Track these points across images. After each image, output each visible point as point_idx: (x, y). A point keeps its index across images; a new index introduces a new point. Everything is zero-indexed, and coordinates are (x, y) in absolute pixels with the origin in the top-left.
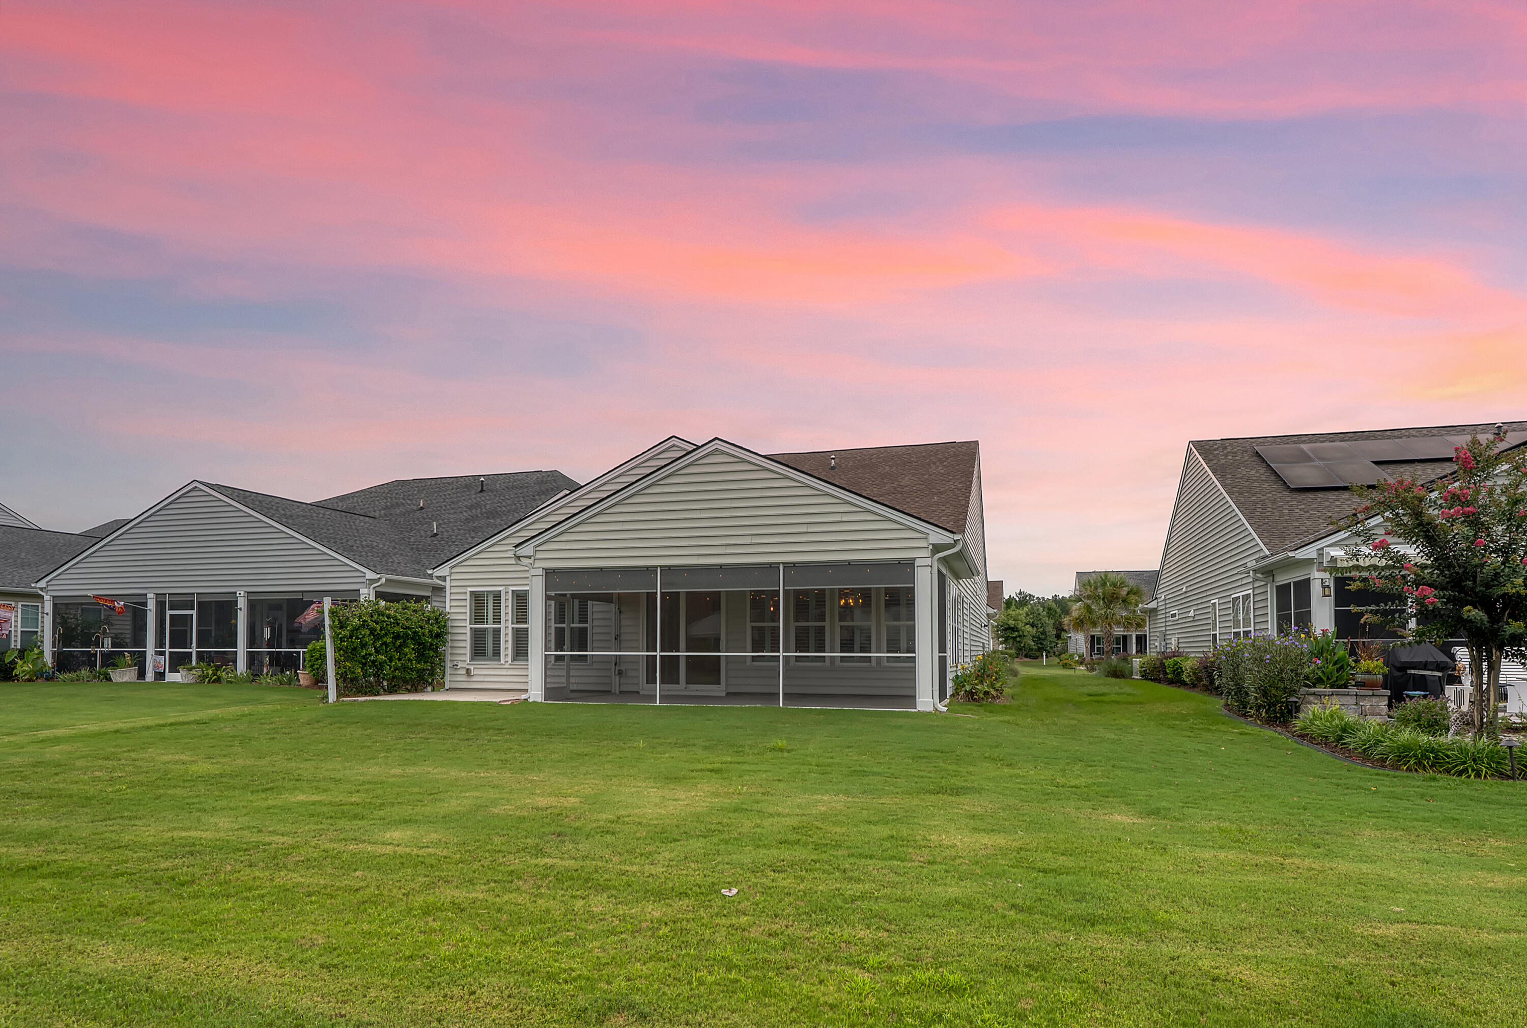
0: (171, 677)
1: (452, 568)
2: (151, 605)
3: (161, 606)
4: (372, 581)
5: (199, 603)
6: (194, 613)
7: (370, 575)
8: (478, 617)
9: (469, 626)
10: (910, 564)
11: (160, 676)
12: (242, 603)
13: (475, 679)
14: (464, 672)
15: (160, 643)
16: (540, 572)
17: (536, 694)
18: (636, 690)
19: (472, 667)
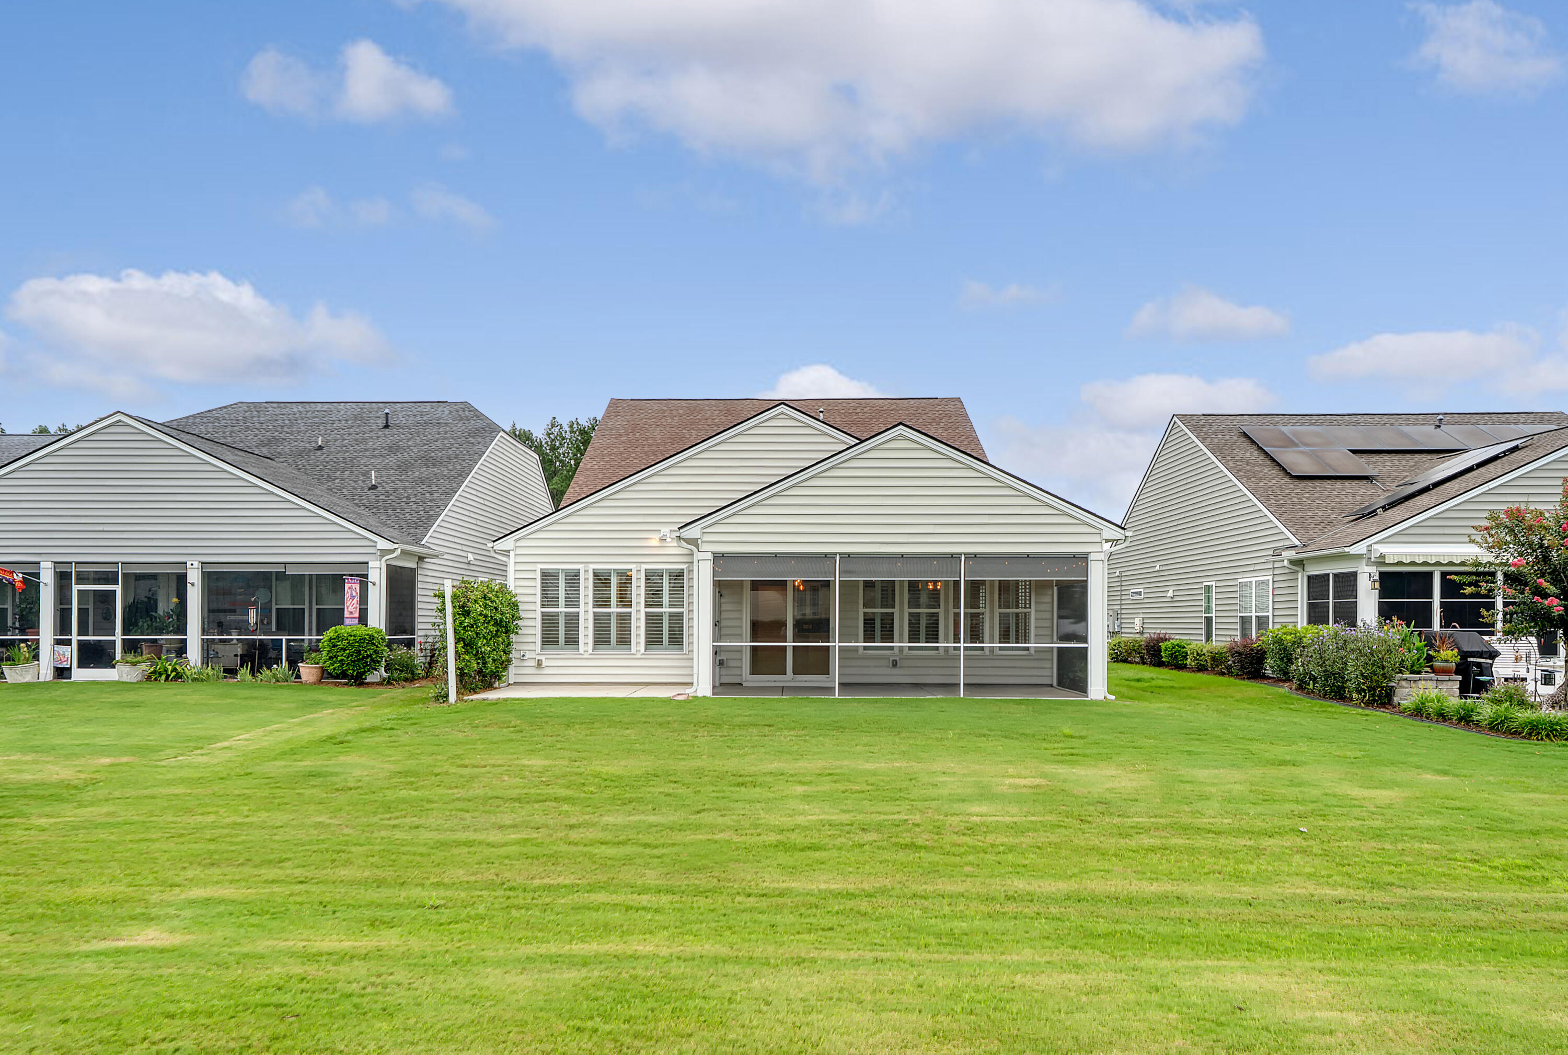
0: (79, 674)
1: (517, 540)
2: (47, 578)
3: (63, 578)
4: (384, 552)
5: (124, 575)
6: (118, 588)
7: (383, 544)
8: (548, 599)
9: (539, 610)
10: (1083, 558)
11: (62, 673)
12: (194, 576)
13: (546, 671)
14: (534, 663)
15: (63, 625)
16: (710, 556)
17: (704, 687)
18: (739, 681)
19: (543, 658)
